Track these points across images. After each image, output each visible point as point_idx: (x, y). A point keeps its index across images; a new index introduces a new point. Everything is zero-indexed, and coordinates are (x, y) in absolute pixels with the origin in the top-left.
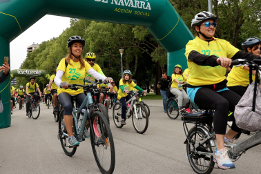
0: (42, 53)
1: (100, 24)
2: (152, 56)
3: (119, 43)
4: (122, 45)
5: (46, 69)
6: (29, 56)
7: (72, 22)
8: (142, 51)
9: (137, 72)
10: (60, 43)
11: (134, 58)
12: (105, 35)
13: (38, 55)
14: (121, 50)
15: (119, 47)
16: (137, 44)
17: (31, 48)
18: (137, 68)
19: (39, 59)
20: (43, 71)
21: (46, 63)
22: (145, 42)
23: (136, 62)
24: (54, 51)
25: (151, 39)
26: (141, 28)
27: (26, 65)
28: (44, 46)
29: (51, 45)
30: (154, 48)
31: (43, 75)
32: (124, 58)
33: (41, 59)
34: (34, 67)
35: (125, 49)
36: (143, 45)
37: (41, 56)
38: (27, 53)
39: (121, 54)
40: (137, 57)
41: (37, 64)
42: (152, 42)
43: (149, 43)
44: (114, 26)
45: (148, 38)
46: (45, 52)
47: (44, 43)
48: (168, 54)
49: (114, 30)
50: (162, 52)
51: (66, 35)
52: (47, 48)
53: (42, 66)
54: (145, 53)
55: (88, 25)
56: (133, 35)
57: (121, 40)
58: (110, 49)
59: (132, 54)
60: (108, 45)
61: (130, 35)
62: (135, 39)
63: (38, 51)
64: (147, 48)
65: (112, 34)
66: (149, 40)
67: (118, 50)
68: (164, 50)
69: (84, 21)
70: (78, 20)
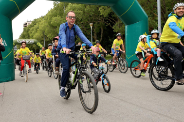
0: (34, 28)
1: (75, 5)
2: (113, 28)
3: (89, 19)
4: (92, 20)
5: (37, 39)
6: (25, 30)
7: (55, 4)
8: (106, 24)
9: (103, 40)
10: (47, 20)
11: (100, 29)
12: (79, 13)
13: (31, 29)
14: (91, 25)
15: (89, 22)
16: (102, 19)
17: (26, 24)
18: (103, 37)
19: (32, 32)
20: (36, 40)
21: (38, 35)
22: (108, 18)
23: (102, 32)
24: (42, 26)
25: (113, 16)
26: (106, 7)
27: (23, 36)
28: (35, 22)
29: (40, 21)
30: (115, 22)
31: (35, 43)
32: (93, 30)
33: (33, 32)
34: (29, 37)
35: (94, 23)
36: (107, 20)
37: (33, 30)
38: (23, 27)
39: (91, 27)
40: (102, 30)
41: (31, 35)
42: (114, 17)
43: (111, 19)
44: (85, 7)
45: (110, 15)
46: (36, 26)
47: (35, 20)
48: (126, 26)
49: (86, 9)
50: (121, 25)
51: (50, 14)
52: (37, 24)
53: (34, 36)
54: (109, 26)
55: (66, 6)
56: (99, 13)
57: (90, 16)
58: (82, 23)
59: (99, 26)
60: (81, 21)
61: (97, 13)
62: (101, 16)
63: (31, 26)
64: (109, 22)
65: (84, 12)
66: (111, 17)
67: (88, 24)
68: (122, 23)
69: (63, 3)
70: (59, 2)
